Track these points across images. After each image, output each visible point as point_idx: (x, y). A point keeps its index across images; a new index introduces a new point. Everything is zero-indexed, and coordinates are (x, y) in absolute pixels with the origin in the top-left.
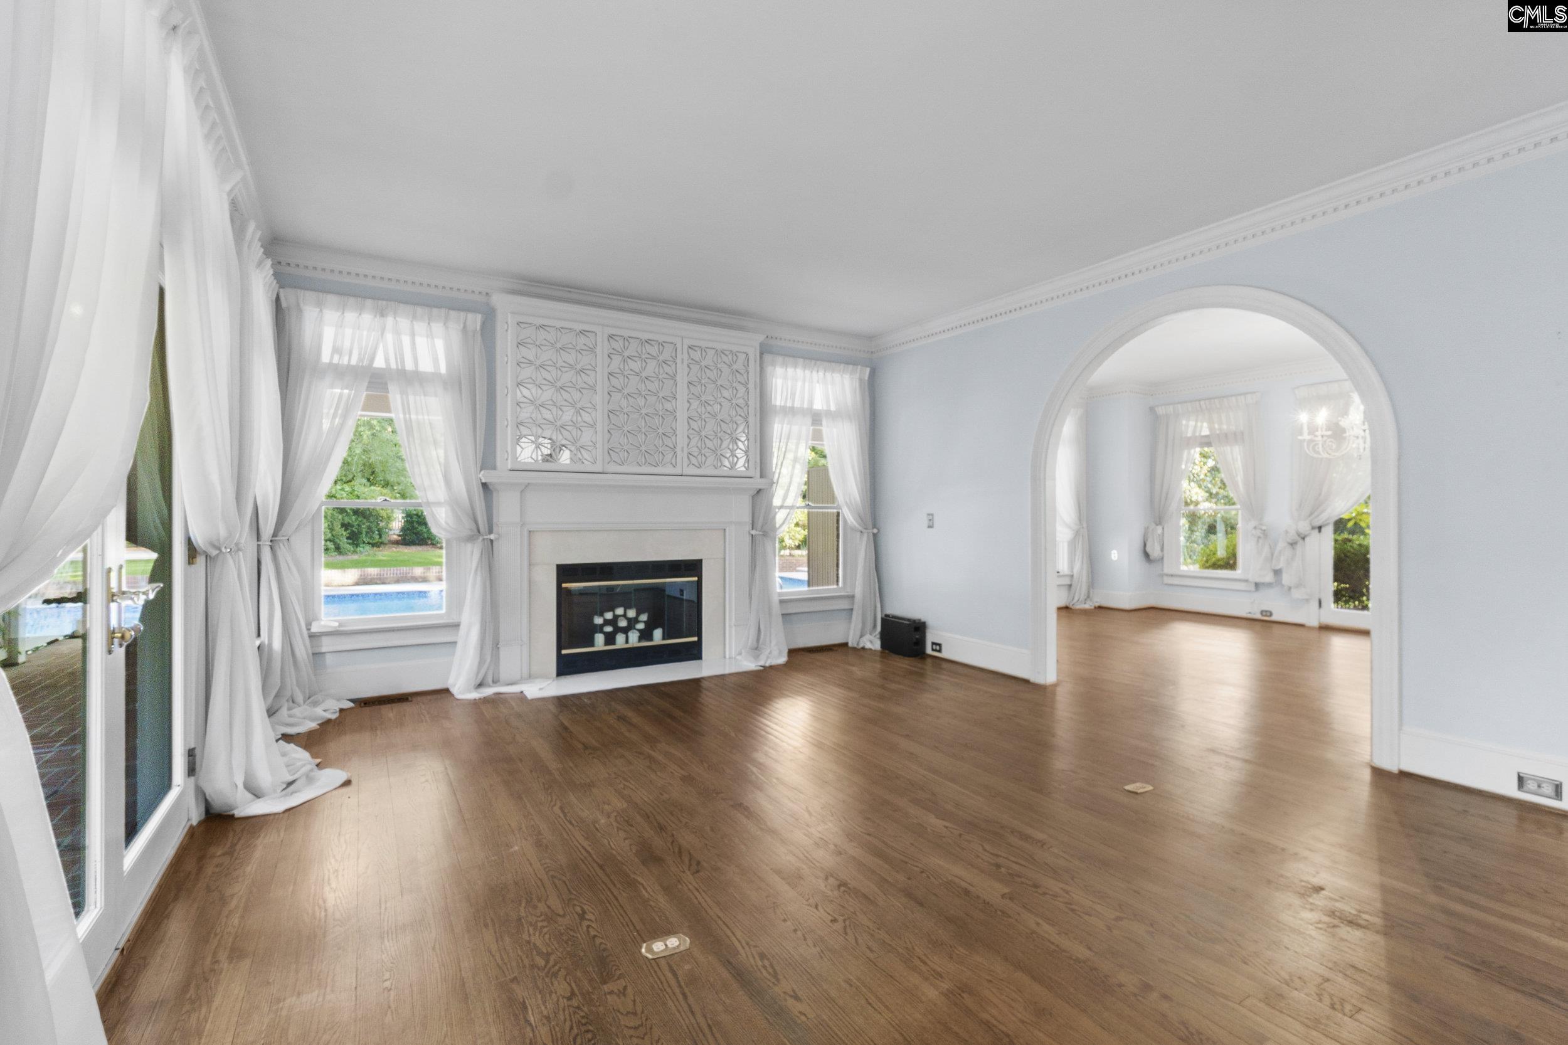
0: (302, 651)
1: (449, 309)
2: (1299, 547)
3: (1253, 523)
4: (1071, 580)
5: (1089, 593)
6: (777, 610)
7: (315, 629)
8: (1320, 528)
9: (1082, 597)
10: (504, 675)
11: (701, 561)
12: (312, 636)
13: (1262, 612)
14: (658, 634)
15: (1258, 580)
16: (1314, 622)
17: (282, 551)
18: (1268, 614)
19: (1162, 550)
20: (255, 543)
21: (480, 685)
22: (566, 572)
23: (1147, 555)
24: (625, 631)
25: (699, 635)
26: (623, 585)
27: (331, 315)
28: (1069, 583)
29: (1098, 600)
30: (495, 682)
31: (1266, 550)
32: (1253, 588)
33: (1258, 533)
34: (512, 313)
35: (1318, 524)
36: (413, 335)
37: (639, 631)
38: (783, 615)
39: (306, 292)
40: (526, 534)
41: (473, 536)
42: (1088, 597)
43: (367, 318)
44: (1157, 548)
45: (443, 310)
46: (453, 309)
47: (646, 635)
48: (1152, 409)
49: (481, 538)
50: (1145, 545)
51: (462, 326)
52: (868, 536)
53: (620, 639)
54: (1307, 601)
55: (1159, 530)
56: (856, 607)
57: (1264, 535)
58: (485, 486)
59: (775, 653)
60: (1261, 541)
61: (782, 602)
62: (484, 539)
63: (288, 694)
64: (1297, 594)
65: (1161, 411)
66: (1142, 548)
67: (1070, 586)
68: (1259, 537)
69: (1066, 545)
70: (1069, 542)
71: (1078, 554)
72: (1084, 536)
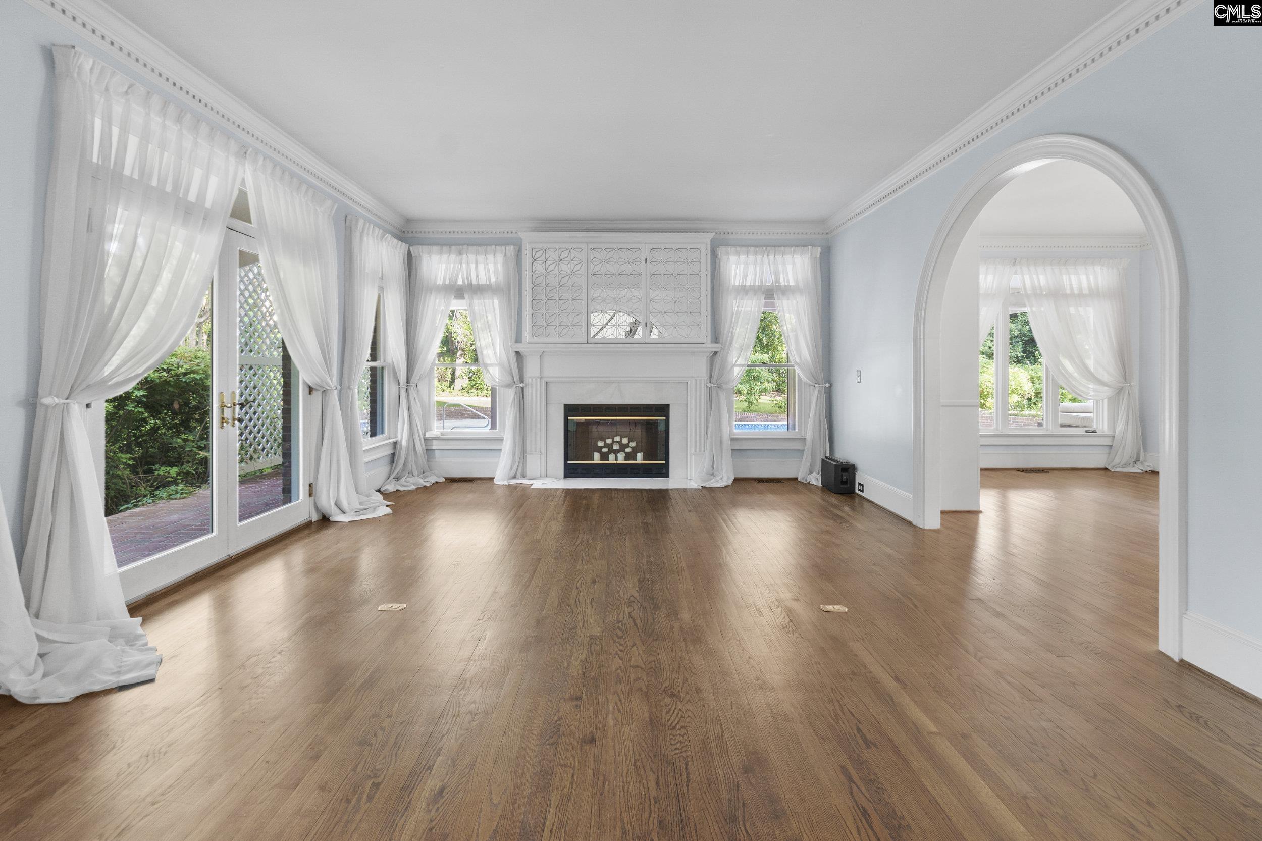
0: (420, 447)
1: (496, 245)
4: (1113, 441)
5: (1138, 455)
6: (727, 445)
7: (428, 435)
10: (529, 473)
11: (669, 405)
12: (426, 440)
14: (640, 456)
17: (412, 392)
20: (398, 387)
21: (515, 477)
22: (570, 410)
24: (616, 452)
25: (667, 459)
26: (612, 420)
27: (435, 258)
28: (1110, 444)
30: (524, 476)
34: (530, 243)
36: (477, 263)
37: (626, 453)
38: (732, 450)
39: (424, 247)
40: (544, 384)
41: (510, 385)
42: (1137, 459)
43: (453, 257)
45: (493, 247)
46: (499, 245)
47: (630, 456)
49: (515, 386)
51: (504, 254)
52: (819, 390)
53: (612, 457)
56: (806, 449)
58: (517, 353)
59: (725, 478)
61: (732, 440)
62: (517, 387)
63: (409, 469)
67: (1111, 446)
69: (1106, 401)
70: (1109, 399)
71: (1122, 412)
72: (1131, 394)
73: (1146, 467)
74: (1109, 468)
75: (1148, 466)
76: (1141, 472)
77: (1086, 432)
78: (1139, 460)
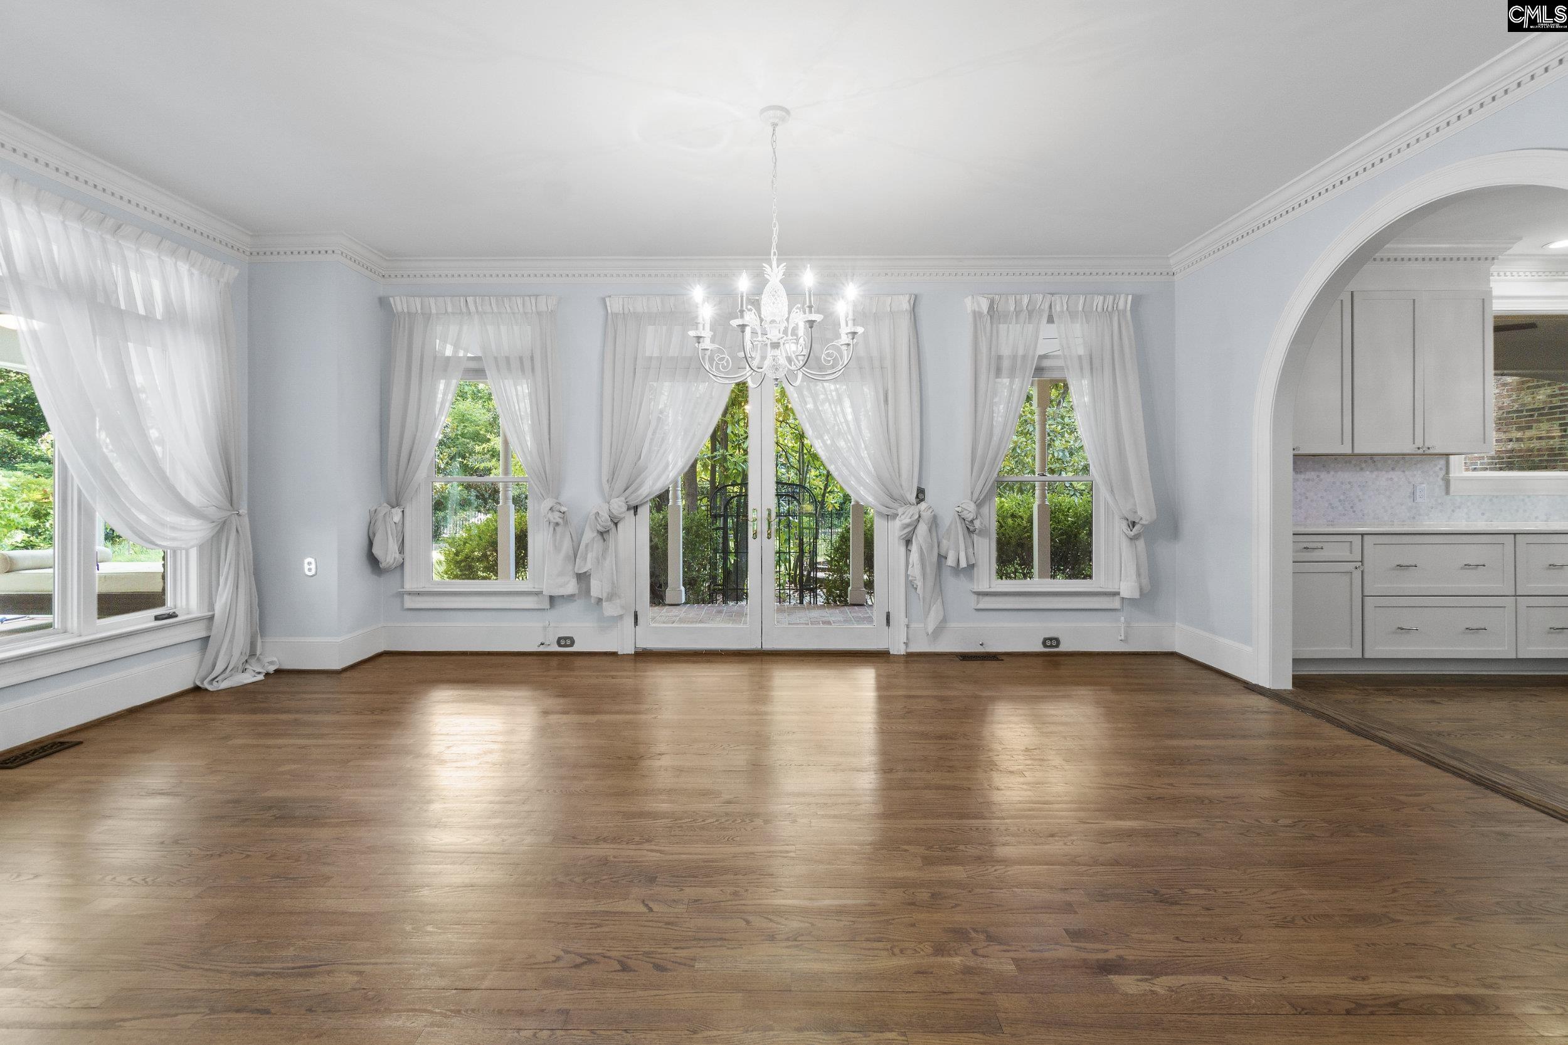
2: (611, 538)
3: (548, 503)
4: (209, 628)
5: (253, 645)
8: (636, 509)
9: (236, 658)
13: (560, 641)
15: (556, 592)
16: (627, 648)
18: (568, 642)
19: (401, 550)
23: (373, 562)
28: (203, 634)
29: (276, 656)
31: (567, 545)
32: (546, 605)
33: (556, 517)
35: (633, 503)
42: (253, 654)
44: (393, 547)
48: (383, 303)
50: (371, 544)
54: (621, 617)
55: (397, 516)
57: (562, 521)
60: (559, 529)
64: (609, 609)
65: (399, 304)
66: (366, 548)
67: (206, 639)
68: (557, 524)
69: (194, 554)
70: (201, 548)
71: (226, 570)
72: (240, 532)
73: (267, 664)
74: (206, 685)
75: (272, 663)
76: (261, 677)
77: (157, 618)
78: (255, 655)
